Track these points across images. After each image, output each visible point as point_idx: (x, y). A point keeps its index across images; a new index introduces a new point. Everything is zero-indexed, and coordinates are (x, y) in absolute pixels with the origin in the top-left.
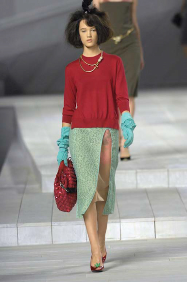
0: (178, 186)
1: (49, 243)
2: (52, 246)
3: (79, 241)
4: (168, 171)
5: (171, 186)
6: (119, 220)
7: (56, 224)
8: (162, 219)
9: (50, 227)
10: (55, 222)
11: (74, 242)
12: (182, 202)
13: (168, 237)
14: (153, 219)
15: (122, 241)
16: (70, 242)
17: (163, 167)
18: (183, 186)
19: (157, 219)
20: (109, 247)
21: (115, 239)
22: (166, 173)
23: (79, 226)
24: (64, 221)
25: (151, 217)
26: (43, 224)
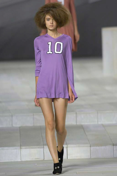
0: (83, 124)
3: (16, 161)
4: (76, 113)
5: (78, 124)
6: (43, 146)
8: (72, 145)
12: (86, 134)
13: (76, 158)
14: (66, 146)
16: (10, 161)
17: (73, 111)
19: (69, 146)
20: (36, 164)
21: (40, 159)
22: (75, 115)
23: (16, 150)
24: (6, 146)
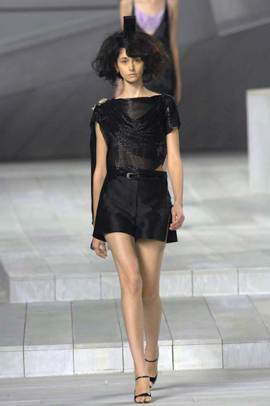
0: (205, 295)
1: (19, 376)
2: (25, 381)
3: (63, 374)
4: (192, 273)
5: (196, 295)
6: (120, 344)
7: (30, 348)
8: (183, 342)
9: (22, 353)
10: (29, 345)
11: (56, 374)
14: (171, 342)
15: (127, 374)
16: (51, 375)
17: (185, 268)
18: (214, 295)
19: (175, 341)
20: (107, 382)
21: (116, 371)
22: (189, 276)
23: (63, 351)
24: (42, 344)
25: (168, 339)
26: (11, 348)
